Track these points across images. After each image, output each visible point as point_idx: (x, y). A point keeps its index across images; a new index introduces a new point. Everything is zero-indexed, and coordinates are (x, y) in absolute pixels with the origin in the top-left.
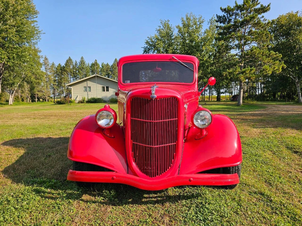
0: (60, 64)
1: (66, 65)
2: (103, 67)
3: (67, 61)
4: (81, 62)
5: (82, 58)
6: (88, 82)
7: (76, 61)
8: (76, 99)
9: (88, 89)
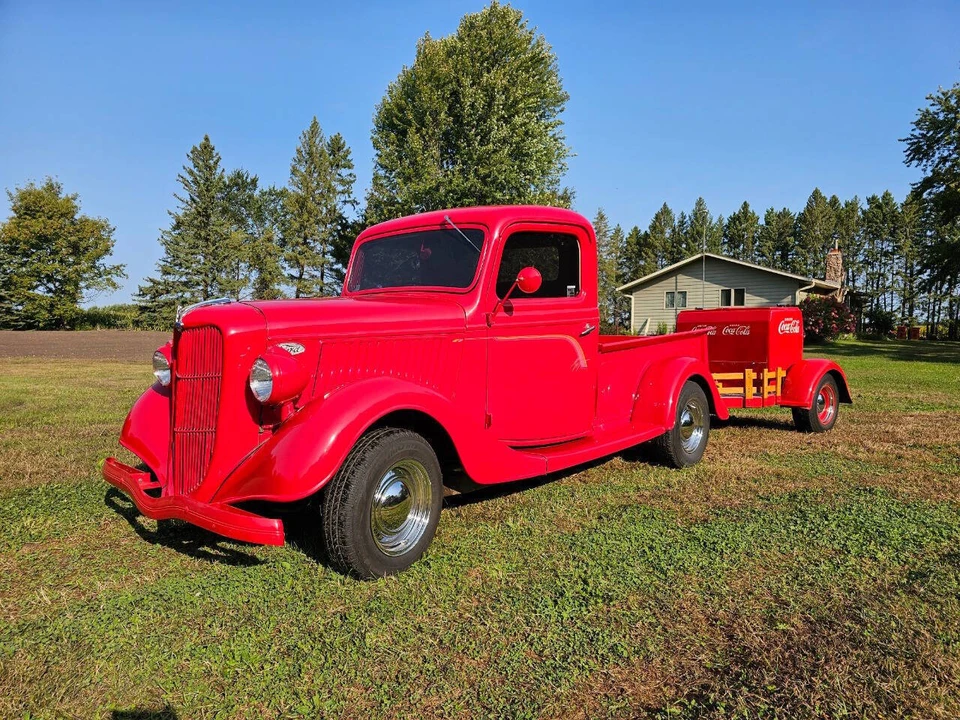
0: (636, 228)
1: (653, 227)
3: (657, 217)
4: (696, 215)
5: (700, 203)
6: (681, 277)
7: (682, 213)
8: (642, 329)
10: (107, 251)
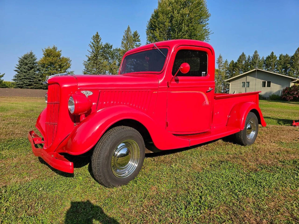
0: (233, 61)
3: (240, 57)
5: (256, 52)
6: (248, 77)
7: (249, 56)
9: (246, 84)
10: (69, 67)
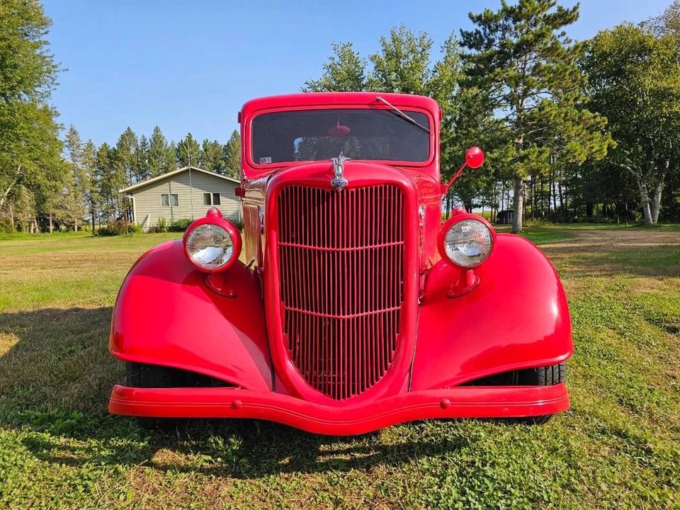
0: (105, 144)
1: (121, 145)
2: (206, 150)
3: (123, 137)
4: (154, 139)
5: (157, 130)
6: (173, 183)
7: (143, 136)
8: (144, 222)
9: (171, 199)
